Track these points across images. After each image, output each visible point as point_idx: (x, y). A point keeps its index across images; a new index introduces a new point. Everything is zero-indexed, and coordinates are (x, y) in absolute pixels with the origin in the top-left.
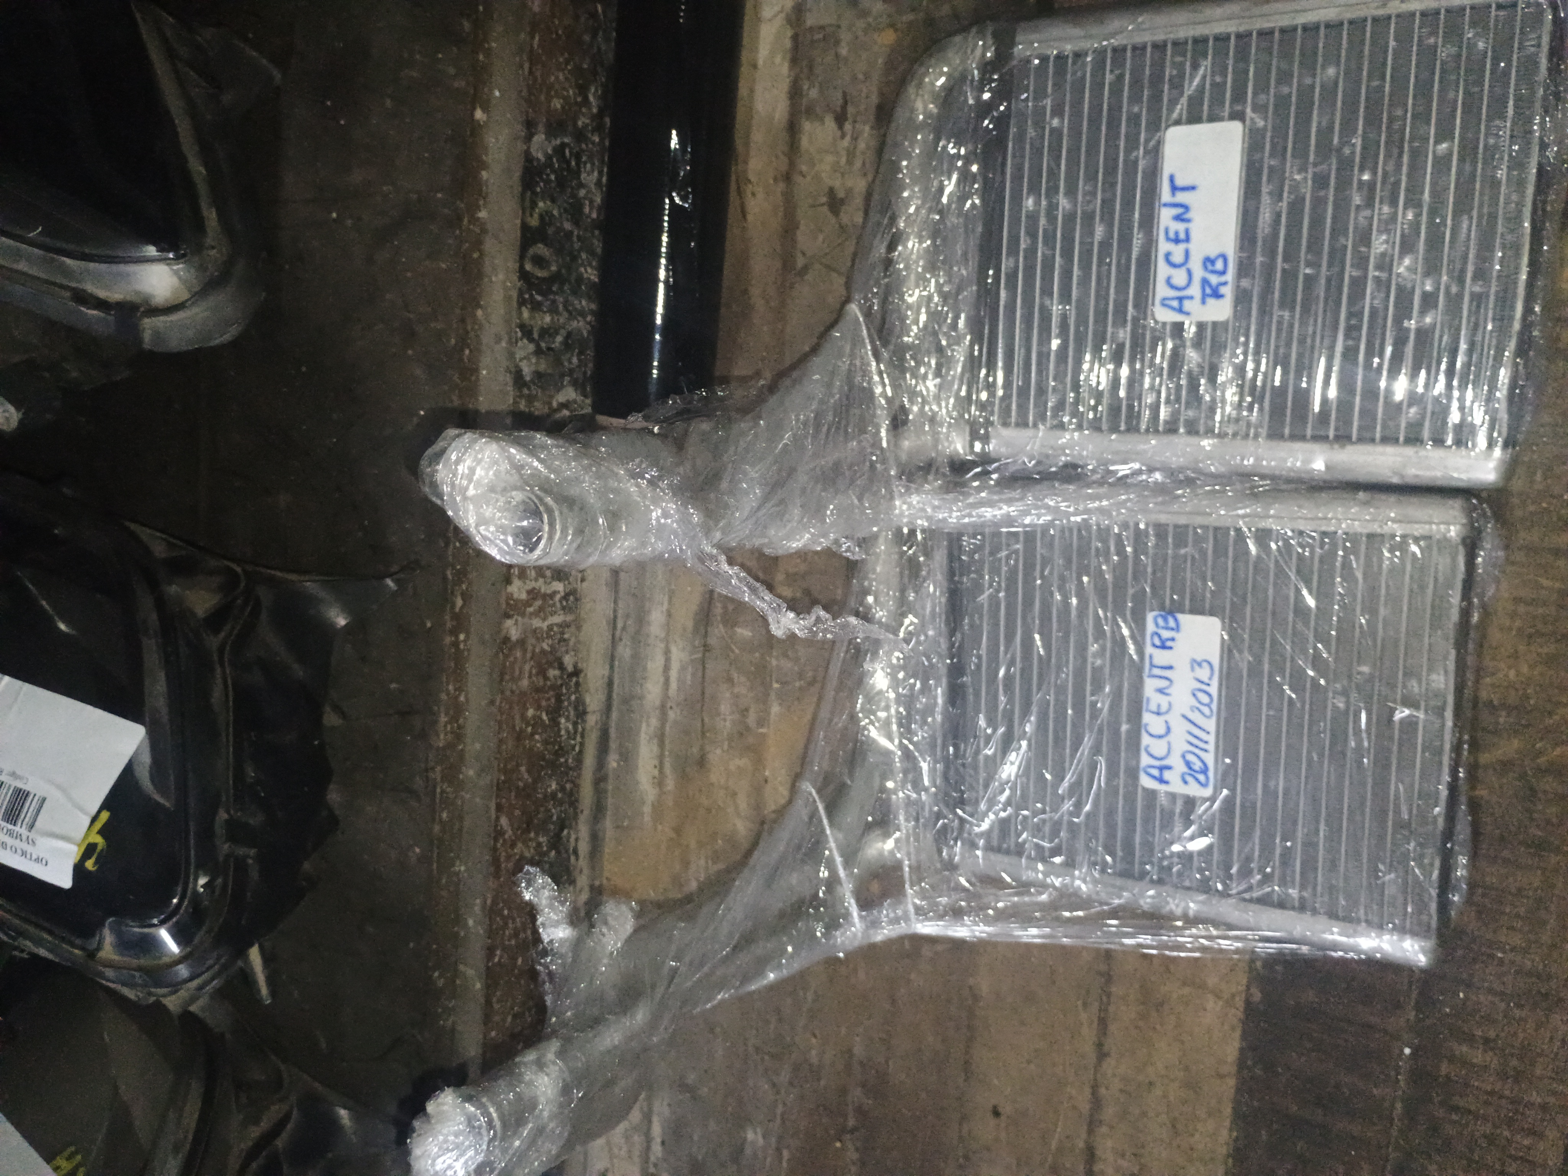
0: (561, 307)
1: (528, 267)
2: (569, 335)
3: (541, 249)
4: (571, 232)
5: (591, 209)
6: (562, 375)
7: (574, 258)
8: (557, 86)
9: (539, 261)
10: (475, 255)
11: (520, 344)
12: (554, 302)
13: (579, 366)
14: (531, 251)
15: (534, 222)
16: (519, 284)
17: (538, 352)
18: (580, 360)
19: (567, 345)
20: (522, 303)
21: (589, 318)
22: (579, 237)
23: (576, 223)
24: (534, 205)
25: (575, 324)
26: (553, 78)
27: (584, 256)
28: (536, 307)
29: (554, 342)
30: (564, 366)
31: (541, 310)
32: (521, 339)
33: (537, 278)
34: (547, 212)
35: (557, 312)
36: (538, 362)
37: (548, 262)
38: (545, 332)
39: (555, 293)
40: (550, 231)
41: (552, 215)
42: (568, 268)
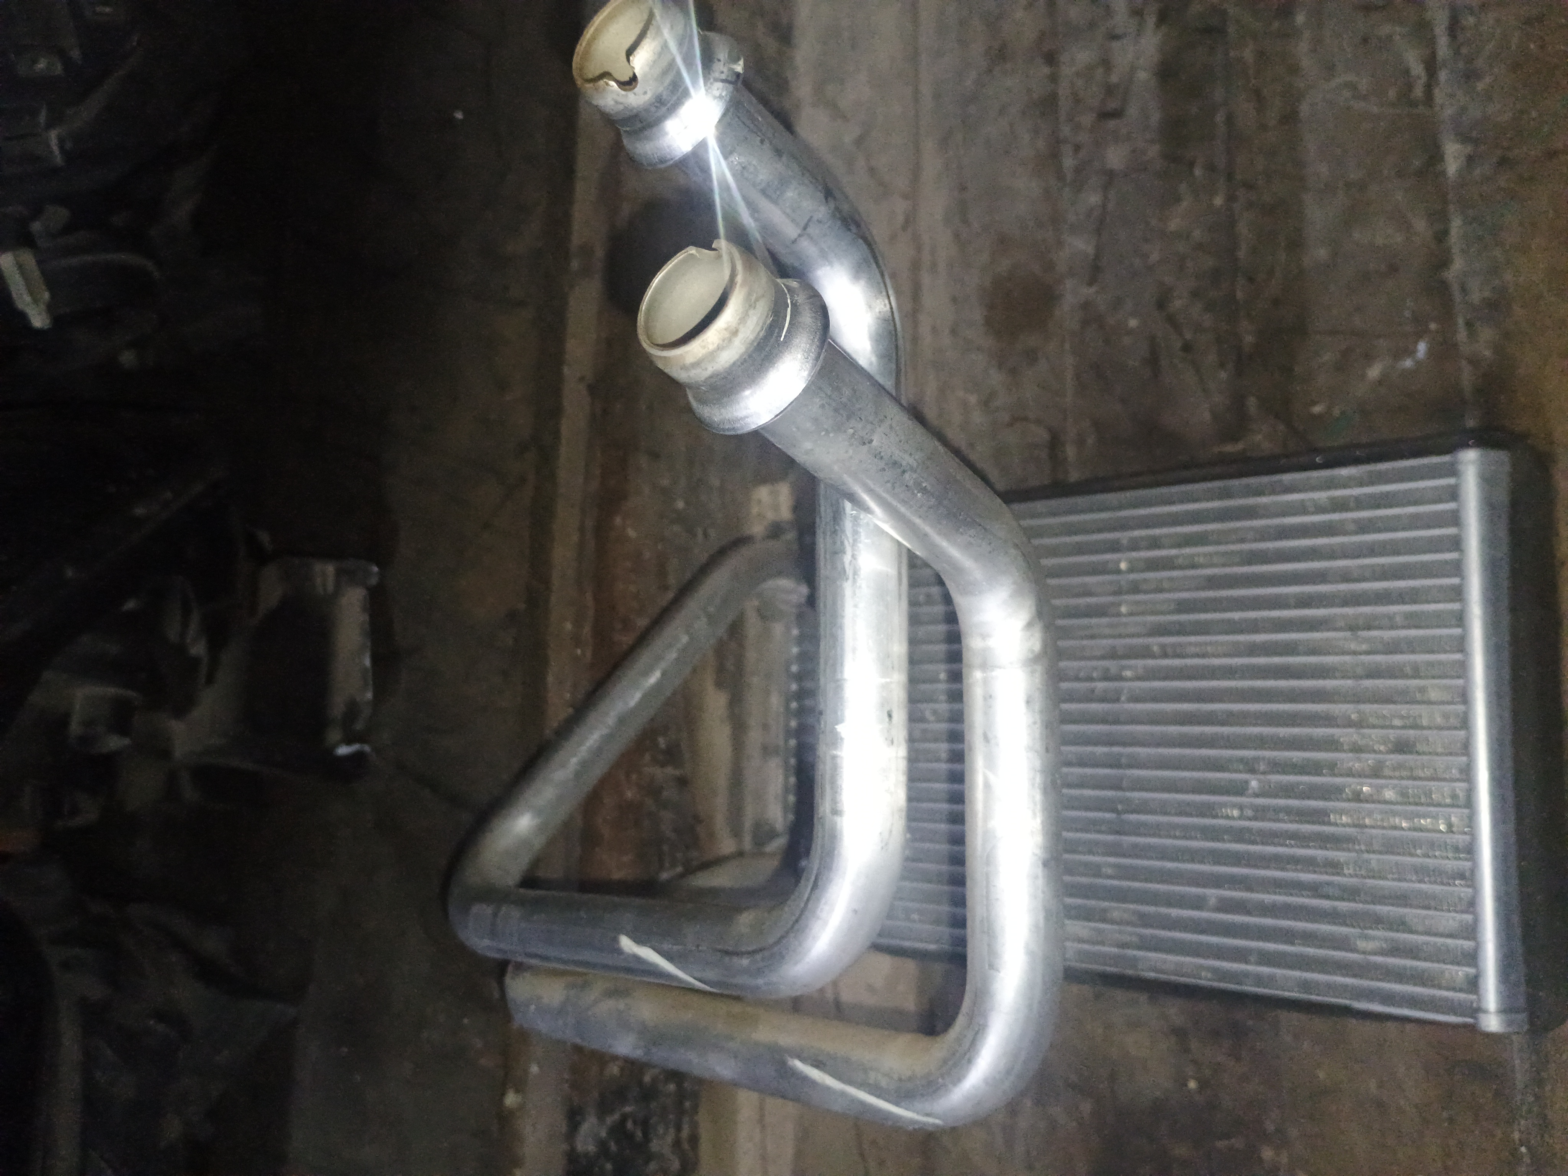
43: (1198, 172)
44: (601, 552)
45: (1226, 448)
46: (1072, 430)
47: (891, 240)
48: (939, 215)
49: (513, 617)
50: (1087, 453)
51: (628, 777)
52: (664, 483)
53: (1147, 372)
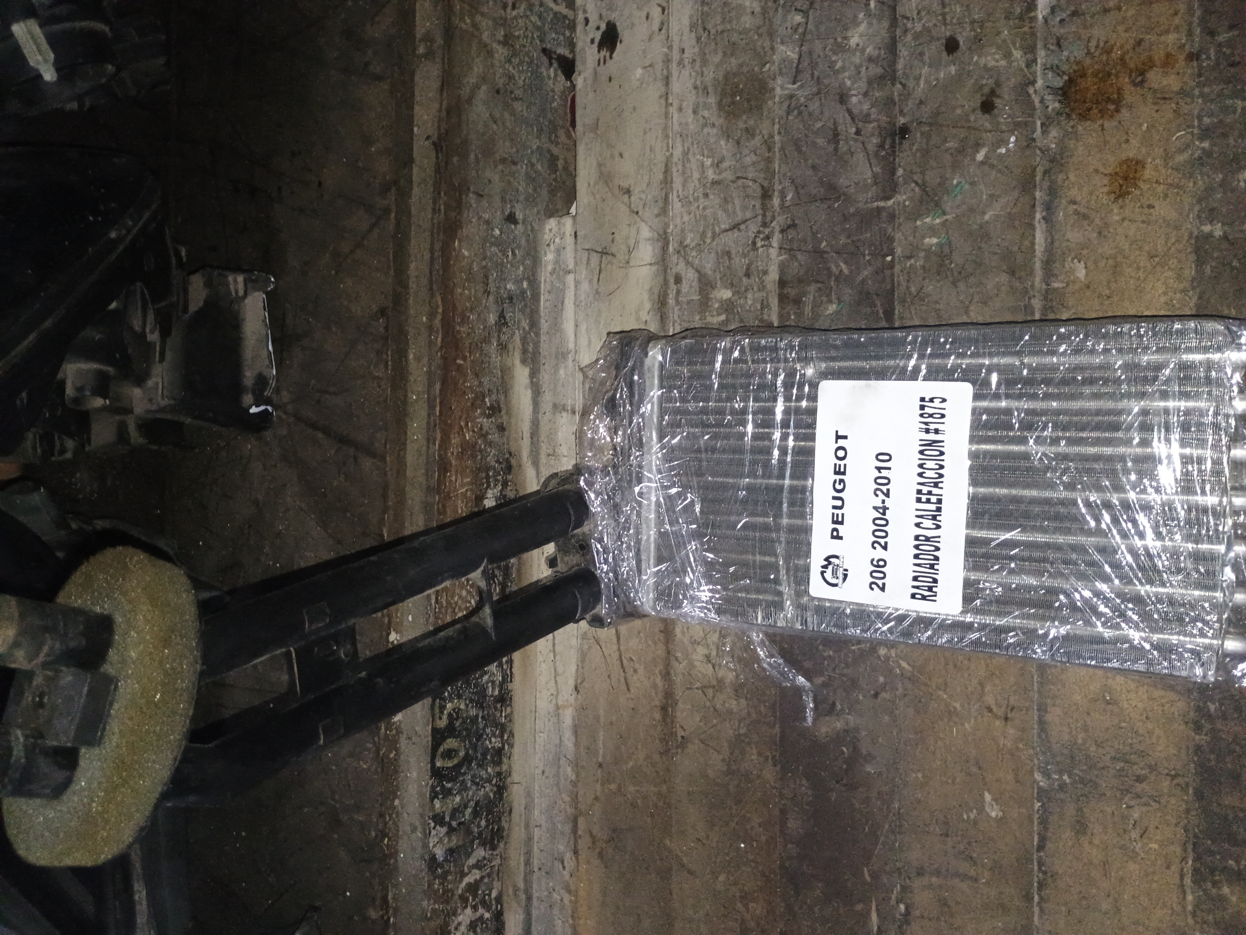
0: (469, 785)
1: (438, 764)
2: (477, 803)
3: (451, 743)
4: (477, 716)
5: (493, 689)
6: (472, 842)
7: (479, 737)
8: (460, 602)
9: (449, 754)
10: (392, 755)
11: (433, 832)
12: (464, 781)
13: (487, 827)
14: (441, 749)
15: (442, 723)
16: (430, 782)
17: (451, 830)
18: (486, 821)
19: (476, 814)
20: (434, 795)
21: (494, 782)
22: (483, 717)
23: (480, 705)
24: (442, 708)
25: (482, 792)
26: (456, 599)
27: (488, 731)
28: (447, 793)
29: (464, 816)
30: (472, 832)
31: (451, 794)
32: (434, 828)
33: (447, 768)
34: (454, 710)
35: (466, 789)
36: (450, 841)
37: (456, 751)
38: (455, 812)
39: (464, 774)
40: (458, 724)
41: (459, 709)
42: (475, 748)
44: (446, 266)
45: (882, 204)
46: (778, 187)
47: (650, 39)
48: (686, 22)
49: (382, 312)
50: (787, 204)
51: (467, 425)
52: (486, 216)
53: (831, 148)
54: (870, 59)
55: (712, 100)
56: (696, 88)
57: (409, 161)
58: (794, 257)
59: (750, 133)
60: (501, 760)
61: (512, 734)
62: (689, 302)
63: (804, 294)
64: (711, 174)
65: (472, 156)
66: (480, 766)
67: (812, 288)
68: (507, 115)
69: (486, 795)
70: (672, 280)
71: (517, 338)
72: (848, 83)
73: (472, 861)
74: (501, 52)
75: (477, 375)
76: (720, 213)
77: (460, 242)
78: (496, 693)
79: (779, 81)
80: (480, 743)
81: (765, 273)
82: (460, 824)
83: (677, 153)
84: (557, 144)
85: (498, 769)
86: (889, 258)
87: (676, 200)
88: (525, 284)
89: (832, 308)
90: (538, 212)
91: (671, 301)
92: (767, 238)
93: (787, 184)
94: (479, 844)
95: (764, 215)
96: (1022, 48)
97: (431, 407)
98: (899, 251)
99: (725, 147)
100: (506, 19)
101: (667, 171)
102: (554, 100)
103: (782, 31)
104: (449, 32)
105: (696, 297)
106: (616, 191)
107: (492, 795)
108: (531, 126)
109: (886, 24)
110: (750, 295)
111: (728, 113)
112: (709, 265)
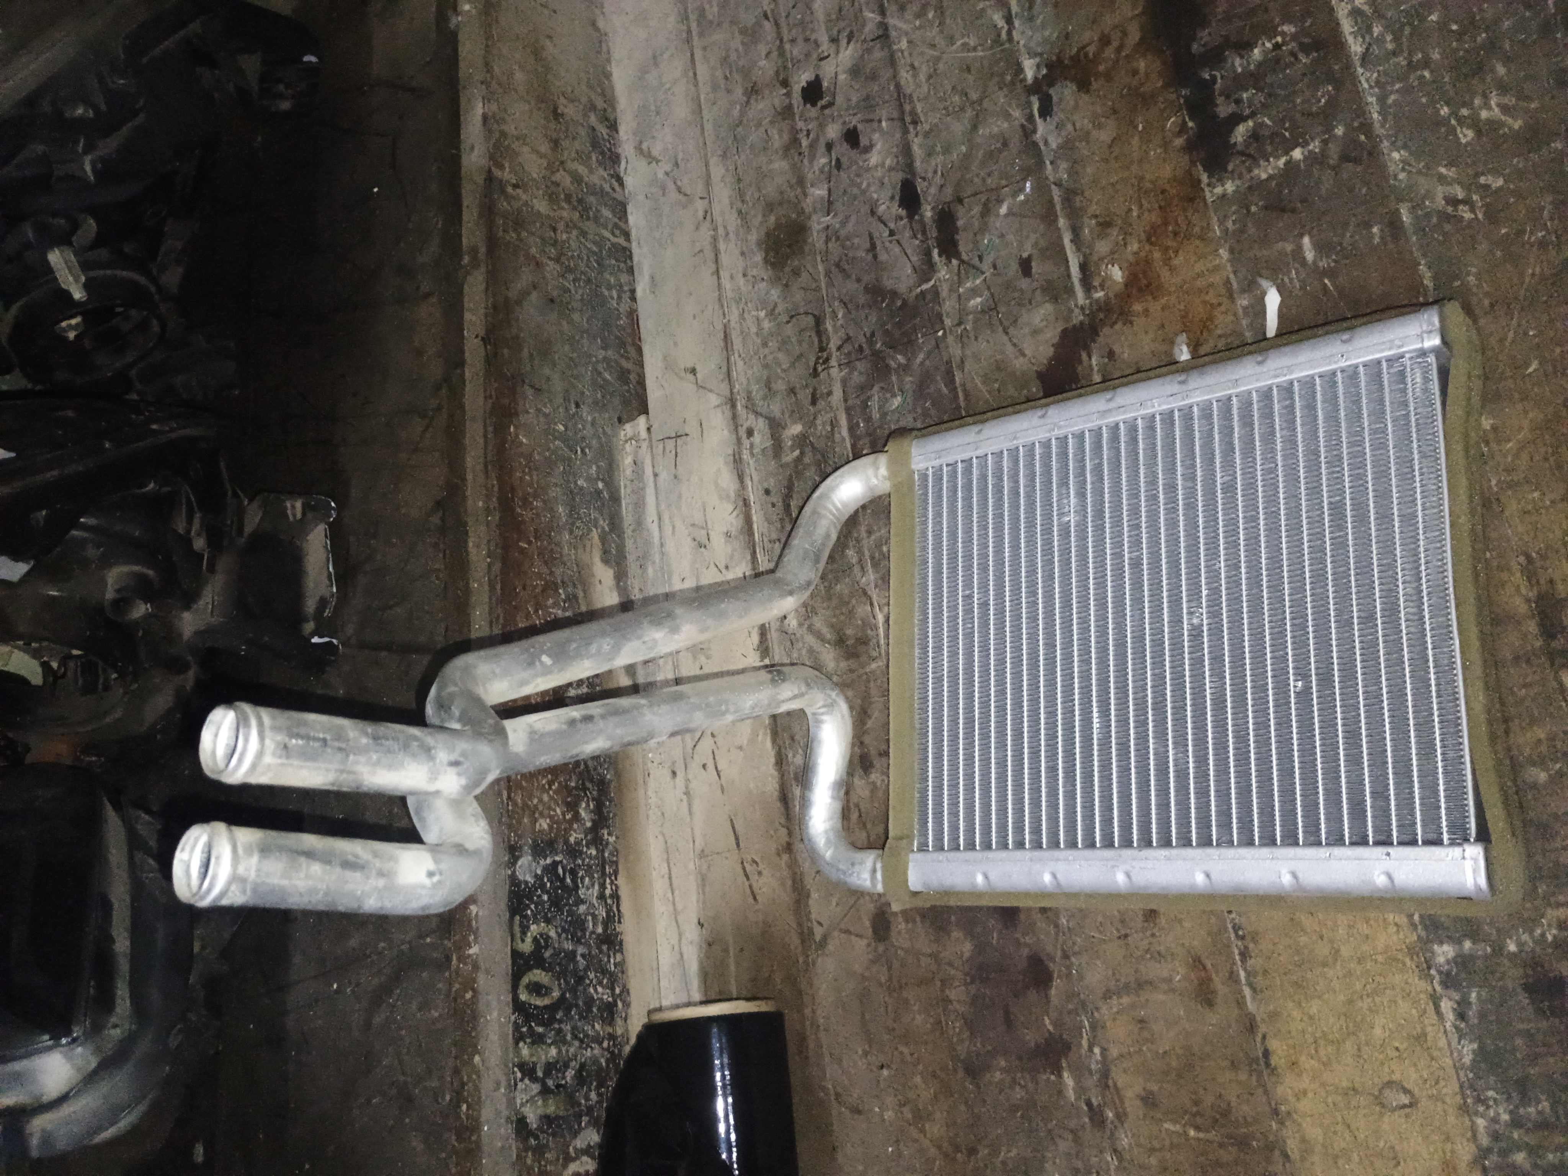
0: (569, 1037)
1: (523, 997)
2: (583, 1066)
3: (538, 975)
4: (574, 952)
5: (595, 924)
6: (579, 1116)
7: (580, 980)
8: (541, 808)
9: (537, 989)
10: (468, 996)
11: (520, 1086)
12: (559, 1031)
13: (599, 1102)
14: (525, 980)
15: (527, 947)
16: (513, 1018)
17: (545, 1091)
18: (599, 1095)
19: (581, 1078)
20: (519, 1038)
21: (605, 1044)
22: (583, 956)
23: (578, 940)
24: (524, 929)
25: (588, 1053)
26: (535, 801)
27: (592, 975)
28: (538, 1040)
29: (564, 1078)
30: (580, 1104)
31: (544, 1043)
32: (522, 1080)
33: (536, 1007)
34: (541, 935)
35: (565, 1042)
36: (545, 1105)
37: (548, 991)
38: (550, 1068)
39: (560, 1022)
40: (547, 954)
41: (548, 937)
42: (574, 991)
43: (884, 124)
44: (501, 449)
45: (925, 287)
46: (828, 310)
47: (697, 228)
48: (726, 201)
49: (439, 504)
50: (840, 322)
51: (536, 611)
52: (547, 411)
53: (870, 257)
54: (891, 169)
55: (759, 258)
56: (743, 254)
57: (461, 363)
58: (853, 369)
59: (796, 273)
60: (613, 1019)
61: (626, 991)
62: (763, 450)
63: (869, 398)
64: (766, 325)
65: (525, 353)
66: (582, 1017)
67: (876, 388)
68: (564, 323)
69: (596, 1061)
70: (744, 436)
71: (595, 534)
72: (875, 196)
73: (579, 1143)
74: (551, 267)
75: (546, 563)
76: (780, 356)
77: (516, 427)
78: (600, 930)
79: (814, 217)
80: (581, 988)
81: (830, 393)
82: (558, 1086)
83: (734, 316)
84: (627, 359)
85: (610, 1030)
86: (940, 333)
87: (738, 360)
88: (601, 485)
89: (897, 401)
90: (610, 418)
91: (746, 455)
92: (827, 360)
93: (836, 303)
94: (588, 1124)
95: (820, 341)
96: (1018, 106)
97: (492, 588)
98: (948, 322)
99: (775, 294)
100: (556, 241)
101: (726, 337)
102: (619, 318)
103: (810, 176)
104: (492, 242)
105: (769, 443)
106: (683, 374)
107: (603, 1061)
108: (595, 338)
109: (898, 135)
110: (818, 422)
111: (773, 265)
112: (776, 408)
